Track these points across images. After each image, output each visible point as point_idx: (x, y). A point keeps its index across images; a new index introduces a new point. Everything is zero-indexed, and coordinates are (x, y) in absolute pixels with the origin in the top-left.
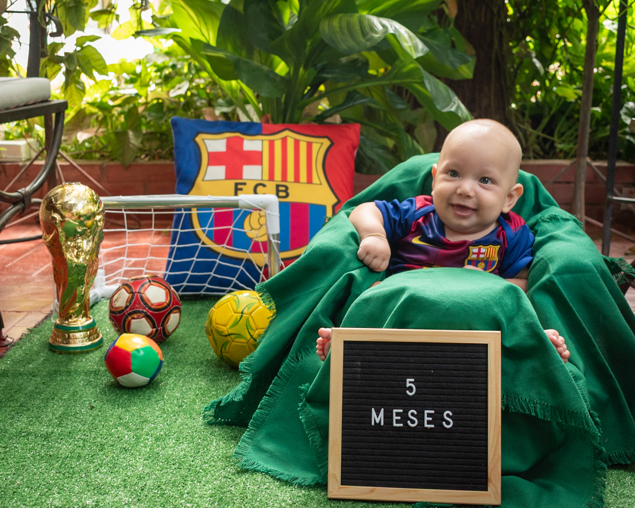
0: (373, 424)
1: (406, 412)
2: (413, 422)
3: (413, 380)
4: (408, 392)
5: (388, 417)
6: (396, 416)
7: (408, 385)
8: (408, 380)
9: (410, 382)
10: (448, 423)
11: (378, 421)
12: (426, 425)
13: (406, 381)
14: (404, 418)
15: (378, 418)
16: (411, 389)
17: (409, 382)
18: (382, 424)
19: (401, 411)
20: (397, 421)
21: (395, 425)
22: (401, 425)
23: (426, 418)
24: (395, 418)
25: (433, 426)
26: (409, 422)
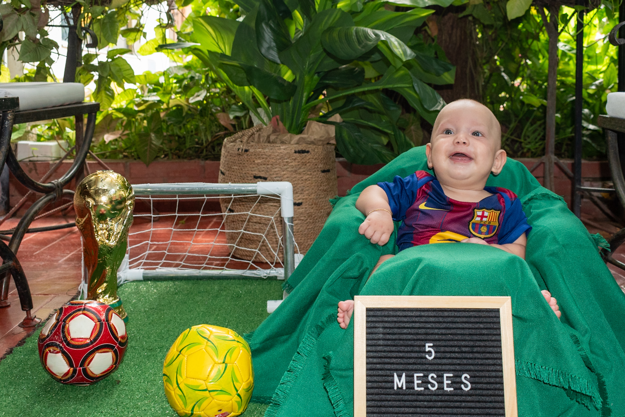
0: (395, 388)
1: (426, 376)
2: (433, 385)
3: (431, 345)
4: (427, 356)
5: (410, 381)
6: (417, 380)
7: (427, 349)
8: (427, 345)
9: (429, 347)
10: (466, 386)
11: (400, 386)
12: (446, 389)
13: (425, 346)
14: (425, 382)
15: (400, 382)
16: (430, 352)
18: (404, 388)
19: (422, 375)
20: (419, 385)
21: (416, 388)
22: (422, 389)
23: (446, 382)
24: (416, 382)
25: (452, 389)
26: (429, 386)
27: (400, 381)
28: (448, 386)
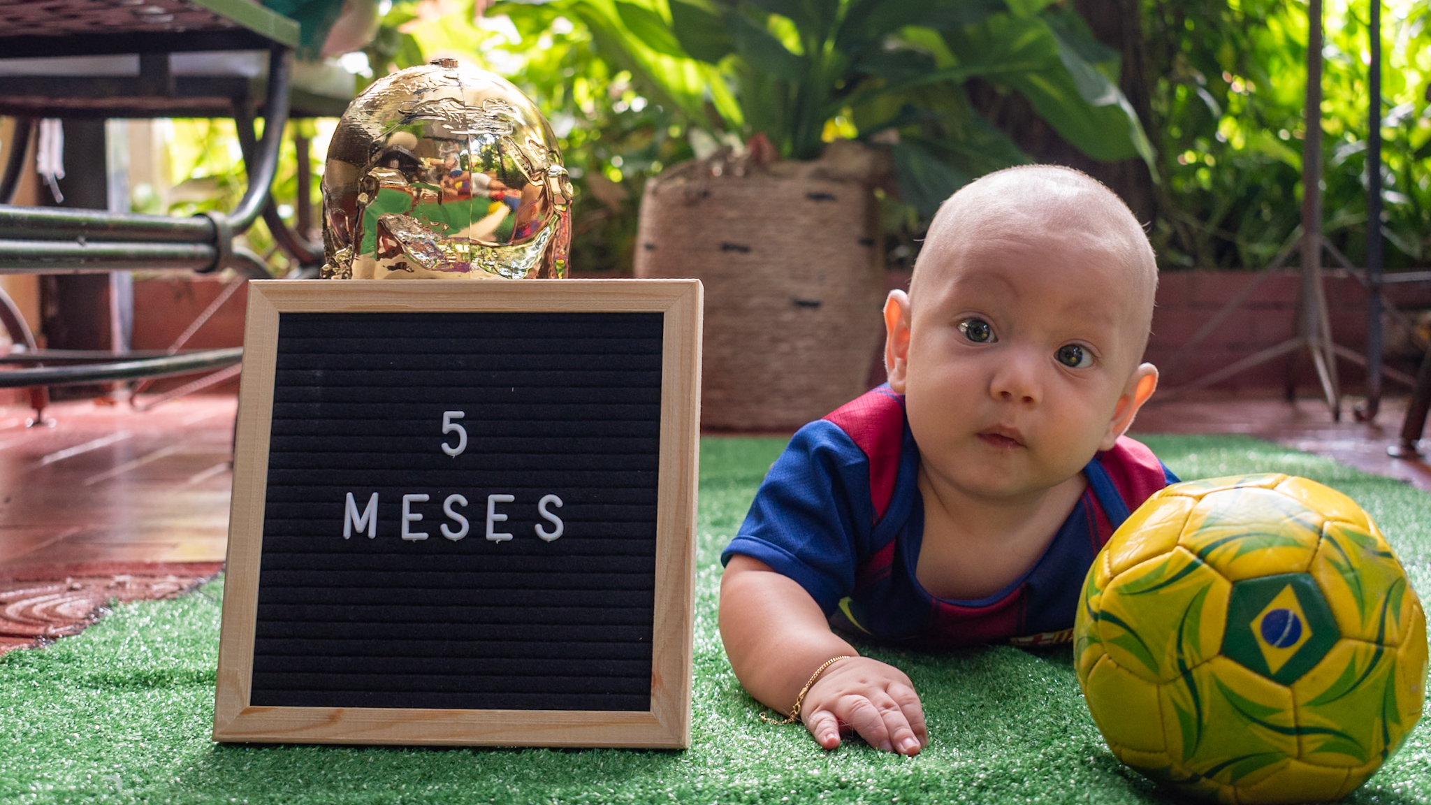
0: (348, 536)
1: (437, 501)
2: (455, 527)
3: (461, 414)
4: (445, 446)
5: (389, 516)
6: (411, 511)
7: (447, 427)
8: (448, 415)
9: (453, 421)
10: (551, 529)
11: (360, 528)
12: (490, 536)
13: (441, 419)
14: (432, 516)
15: (360, 518)
16: (453, 438)
17: (450, 420)
18: (372, 533)
19: (425, 497)
20: (414, 526)
21: (406, 534)
22: (424, 536)
23: (492, 517)
24: (407, 516)
25: (511, 539)
26: (444, 528)
27: (361, 515)
28: (499, 527)
